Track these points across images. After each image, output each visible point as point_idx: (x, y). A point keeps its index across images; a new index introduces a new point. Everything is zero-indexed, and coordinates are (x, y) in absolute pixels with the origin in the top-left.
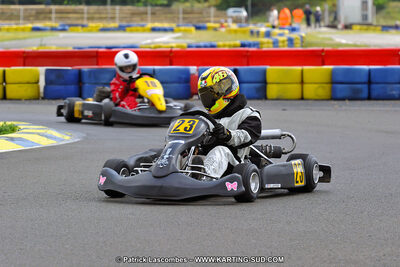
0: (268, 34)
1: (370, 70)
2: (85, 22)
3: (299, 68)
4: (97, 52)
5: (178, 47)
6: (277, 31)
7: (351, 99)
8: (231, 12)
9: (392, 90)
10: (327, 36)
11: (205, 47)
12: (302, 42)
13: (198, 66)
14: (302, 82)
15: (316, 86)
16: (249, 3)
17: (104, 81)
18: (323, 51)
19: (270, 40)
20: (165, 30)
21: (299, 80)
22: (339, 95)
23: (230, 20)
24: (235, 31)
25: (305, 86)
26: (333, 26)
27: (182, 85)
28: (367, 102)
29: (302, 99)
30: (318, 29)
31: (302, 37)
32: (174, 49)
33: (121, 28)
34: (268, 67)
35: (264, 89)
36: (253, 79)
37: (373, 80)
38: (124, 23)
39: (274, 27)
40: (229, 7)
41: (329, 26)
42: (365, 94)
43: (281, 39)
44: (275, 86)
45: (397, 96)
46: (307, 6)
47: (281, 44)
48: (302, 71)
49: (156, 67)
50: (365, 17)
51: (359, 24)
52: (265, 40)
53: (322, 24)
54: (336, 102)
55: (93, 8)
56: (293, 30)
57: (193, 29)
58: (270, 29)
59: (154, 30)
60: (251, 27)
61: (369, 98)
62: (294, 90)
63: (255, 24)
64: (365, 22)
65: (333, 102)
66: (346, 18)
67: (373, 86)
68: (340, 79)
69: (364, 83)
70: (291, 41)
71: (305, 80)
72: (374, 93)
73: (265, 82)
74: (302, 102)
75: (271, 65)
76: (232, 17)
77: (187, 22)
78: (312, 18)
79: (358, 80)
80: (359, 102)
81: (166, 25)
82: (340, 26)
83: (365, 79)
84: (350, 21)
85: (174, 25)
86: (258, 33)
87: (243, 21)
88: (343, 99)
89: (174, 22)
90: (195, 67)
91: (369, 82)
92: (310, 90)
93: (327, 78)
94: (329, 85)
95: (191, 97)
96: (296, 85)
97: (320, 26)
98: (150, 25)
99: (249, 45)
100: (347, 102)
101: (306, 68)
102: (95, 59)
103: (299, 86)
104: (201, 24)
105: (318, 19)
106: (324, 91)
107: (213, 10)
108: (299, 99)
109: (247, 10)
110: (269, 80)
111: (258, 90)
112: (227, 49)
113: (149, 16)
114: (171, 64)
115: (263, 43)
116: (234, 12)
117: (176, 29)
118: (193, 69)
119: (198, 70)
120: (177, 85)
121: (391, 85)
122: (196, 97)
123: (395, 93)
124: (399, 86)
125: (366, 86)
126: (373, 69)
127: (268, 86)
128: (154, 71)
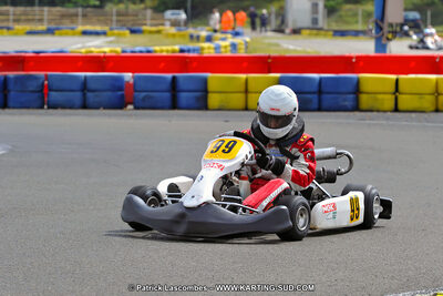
0: (209, 39)
1: (321, 79)
2: (11, 24)
3: (243, 76)
4: (24, 57)
5: (111, 51)
6: (219, 35)
8: (169, 14)
9: (345, 100)
10: (275, 41)
11: (141, 52)
12: (247, 47)
13: (133, 72)
14: (246, 91)
16: (189, 5)
17: (31, 89)
18: (269, 57)
19: (212, 46)
20: (97, 34)
21: (243, 89)
23: (168, 23)
24: (174, 35)
25: (250, 95)
26: (280, 30)
27: (115, 93)
28: (316, 113)
29: (246, 109)
30: (263, 34)
31: (246, 43)
32: (107, 54)
33: (50, 32)
34: (209, 75)
35: (205, 98)
36: (191, 87)
37: (324, 89)
38: (53, 26)
39: (215, 31)
40: (167, 8)
41: (275, 31)
42: (316, 106)
43: (223, 43)
44: (216, 95)
45: (350, 107)
46: (252, 9)
47: (223, 50)
49: (88, 74)
50: (315, 21)
51: (308, 28)
52: (206, 45)
53: (268, 28)
55: (20, 9)
56: (237, 34)
57: (128, 32)
58: (209, 33)
59: (85, 33)
60: (191, 31)
61: (319, 109)
62: (237, 100)
63: (195, 28)
64: (316, 26)
66: (294, 21)
67: (325, 96)
69: (314, 93)
70: (234, 46)
71: (250, 89)
72: (325, 104)
73: (205, 91)
74: (246, 112)
75: (212, 72)
76: (169, 20)
77: (122, 25)
78: (258, 21)
79: (307, 89)
80: (308, 113)
81: (98, 28)
82: (287, 31)
83: (315, 89)
84: (299, 25)
85: (106, 28)
86: (198, 38)
87: (182, 23)
89: (107, 24)
90: (130, 74)
91: (320, 92)
95: (125, 106)
96: (239, 95)
97: (266, 31)
98: (81, 28)
99: (189, 51)
101: (250, 76)
102: (20, 65)
103: (242, 96)
104: (136, 28)
105: (264, 23)
107: (149, 13)
108: (242, 110)
109: (186, 12)
110: (211, 87)
111: (198, 99)
112: (164, 54)
113: (80, 18)
114: (103, 71)
115: (202, 49)
116: (173, 14)
117: (109, 32)
118: (128, 76)
119: (133, 77)
120: (109, 93)
121: (344, 96)
122: (130, 107)
123: (348, 104)
124: (352, 96)
125: (316, 96)
126: (325, 78)
127: (210, 95)
128: (86, 77)
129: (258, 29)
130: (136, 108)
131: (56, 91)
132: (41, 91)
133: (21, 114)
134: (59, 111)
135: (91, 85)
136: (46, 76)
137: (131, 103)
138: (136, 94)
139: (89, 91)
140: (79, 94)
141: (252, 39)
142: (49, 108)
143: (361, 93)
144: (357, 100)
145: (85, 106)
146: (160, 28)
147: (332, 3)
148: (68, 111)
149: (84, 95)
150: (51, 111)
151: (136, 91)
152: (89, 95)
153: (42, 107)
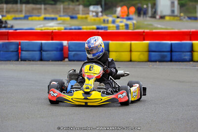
0: (114, 22)
1: (171, 44)
2: (4, 14)
3: (129, 42)
4: (8, 32)
5: (58, 29)
6: (119, 20)
7: (160, 61)
8: (92, 8)
9: (185, 56)
10: (149, 23)
12: (134, 26)
13: (68, 41)
14: (131, 51)
15: (139, 53)
16: (103, 3)
17: (11, 50)
18: (144, 32)
19: (114, 25)
20: (53, 19)
21: (129, 50)
22: (153, 59)
25: (133, 53)
27: (58, 52)
28: (169, 63)
29: (131, 61)
31: (134, 24)
34: (110, 42)
37: (173, 49)
38: (28, 14)
39: (118, 17)
40: (90, 5)
41: (151, 17)
42: (169, 59)
43: (121, 24)
44: (114, 53)
45: (188, 60)
46: (139, 5)
47: (121, 28)
48: (131, 44)
49: (43, 42)
50: (173, 11)
51: (169, 16)
52: (111, 25)
54: (151, 63)
55: (10, 6)
57: (68, 18)
58: (114, 18)
59: (46, 19)
60: (104, 17)
61: (171, 61)
62: (125, 56)
63: (107, 15)
64: (173, 14)
65: (149, 63)
66: (161, 12)
67: (174, 54)
68: (153, 49)
69: (168, 52)
70: (127, 25)
72: (174, 58)
73: (108, 51)
74: (130, 63)
75: (112, 40)
76: (92, 11)
79: (164, 50)
80: (165, 63)
81: (53, 16)
82: (158, 17)
83: (169, 49)
84: (164, 13)
85: (57, 16)
88: (155, 61)
89: (58, 14)
91: (171, 51)
92: (135, 56)
93: (146, 49)
94: (147, 53)
95: (64, 60)
96: (126, 53)
100: (158, 62)
101: (133, 42)
102: (7, 37)
103: (129, 53)
104: (74, 15)
105: (145, 13)
106: (144, 57)
107: (81, 7)
108: (128, 61)
109: (101, 7)
110: (110, 49)
113: (43, 11)
114: (52, 40)
115: (109, 27)
116: (94, 8)
117: (59, 18)
118: (65, 43)
119: (68, 43)
120: (55, 52)
121: (185, 53)
122: (67, 60)
123: (187, 58)
124: (189, 53)
125: (169, 53)
126: (174, 43)
127: (110, 53)
128: (41, 43)
129: (142, 16)
130: (70, 60)
131: (25, 51)
132: (17, 51)
133: (6, 64)
134: (27, 62)
135: (45, 48)
136: (20, 42)
137: (67, 58)
138: (70, 52)
139: (43, 51)
140: (38, 53)
141: (137, 22)
142: (21, 60)
143: (194, 51)
144: (192, 56)
145: (41, 60)
146: (87, 16)
147: (183, 2)
148: (32, 62)
149: (41, 53)
150: (23, 62)
151: (69, 51)
152: (44, 53)
153: (18, 60)
